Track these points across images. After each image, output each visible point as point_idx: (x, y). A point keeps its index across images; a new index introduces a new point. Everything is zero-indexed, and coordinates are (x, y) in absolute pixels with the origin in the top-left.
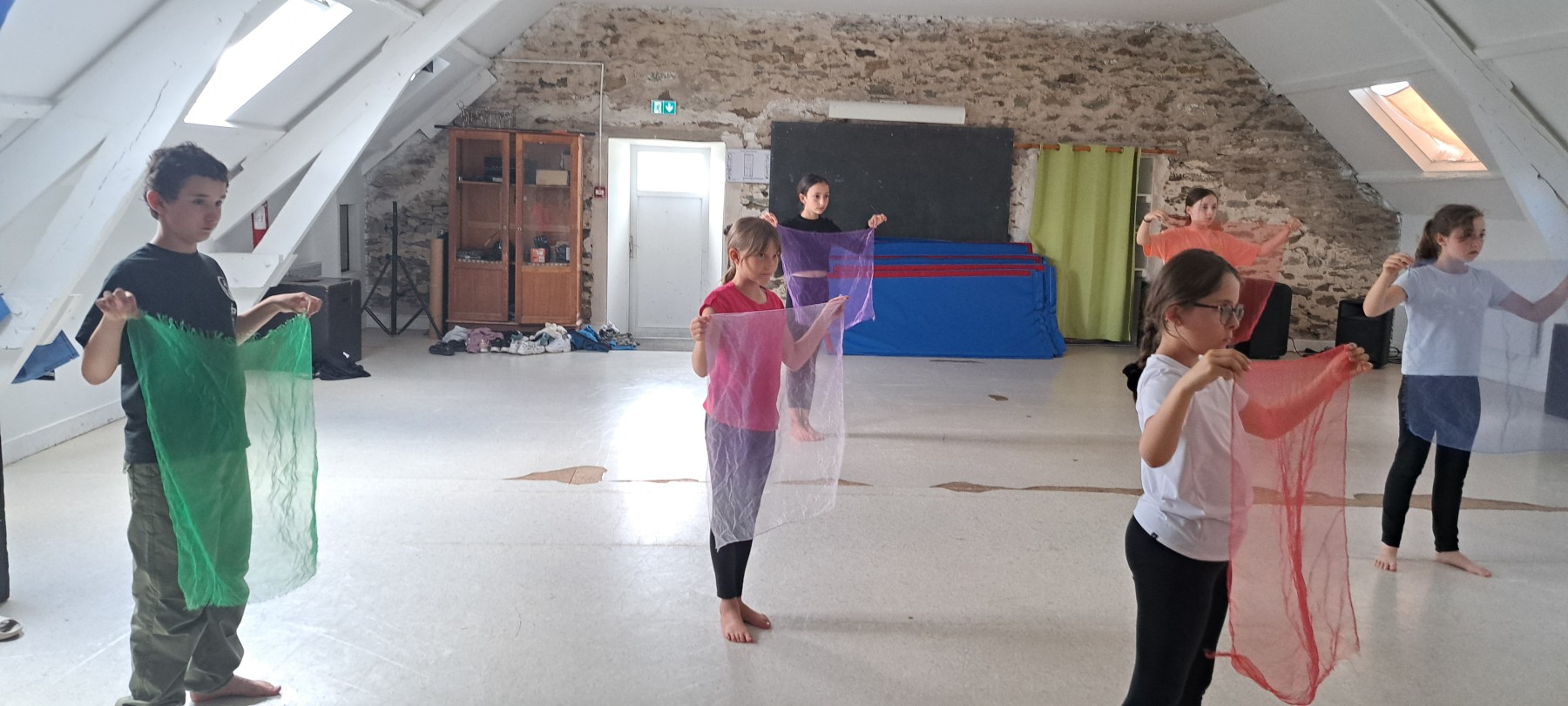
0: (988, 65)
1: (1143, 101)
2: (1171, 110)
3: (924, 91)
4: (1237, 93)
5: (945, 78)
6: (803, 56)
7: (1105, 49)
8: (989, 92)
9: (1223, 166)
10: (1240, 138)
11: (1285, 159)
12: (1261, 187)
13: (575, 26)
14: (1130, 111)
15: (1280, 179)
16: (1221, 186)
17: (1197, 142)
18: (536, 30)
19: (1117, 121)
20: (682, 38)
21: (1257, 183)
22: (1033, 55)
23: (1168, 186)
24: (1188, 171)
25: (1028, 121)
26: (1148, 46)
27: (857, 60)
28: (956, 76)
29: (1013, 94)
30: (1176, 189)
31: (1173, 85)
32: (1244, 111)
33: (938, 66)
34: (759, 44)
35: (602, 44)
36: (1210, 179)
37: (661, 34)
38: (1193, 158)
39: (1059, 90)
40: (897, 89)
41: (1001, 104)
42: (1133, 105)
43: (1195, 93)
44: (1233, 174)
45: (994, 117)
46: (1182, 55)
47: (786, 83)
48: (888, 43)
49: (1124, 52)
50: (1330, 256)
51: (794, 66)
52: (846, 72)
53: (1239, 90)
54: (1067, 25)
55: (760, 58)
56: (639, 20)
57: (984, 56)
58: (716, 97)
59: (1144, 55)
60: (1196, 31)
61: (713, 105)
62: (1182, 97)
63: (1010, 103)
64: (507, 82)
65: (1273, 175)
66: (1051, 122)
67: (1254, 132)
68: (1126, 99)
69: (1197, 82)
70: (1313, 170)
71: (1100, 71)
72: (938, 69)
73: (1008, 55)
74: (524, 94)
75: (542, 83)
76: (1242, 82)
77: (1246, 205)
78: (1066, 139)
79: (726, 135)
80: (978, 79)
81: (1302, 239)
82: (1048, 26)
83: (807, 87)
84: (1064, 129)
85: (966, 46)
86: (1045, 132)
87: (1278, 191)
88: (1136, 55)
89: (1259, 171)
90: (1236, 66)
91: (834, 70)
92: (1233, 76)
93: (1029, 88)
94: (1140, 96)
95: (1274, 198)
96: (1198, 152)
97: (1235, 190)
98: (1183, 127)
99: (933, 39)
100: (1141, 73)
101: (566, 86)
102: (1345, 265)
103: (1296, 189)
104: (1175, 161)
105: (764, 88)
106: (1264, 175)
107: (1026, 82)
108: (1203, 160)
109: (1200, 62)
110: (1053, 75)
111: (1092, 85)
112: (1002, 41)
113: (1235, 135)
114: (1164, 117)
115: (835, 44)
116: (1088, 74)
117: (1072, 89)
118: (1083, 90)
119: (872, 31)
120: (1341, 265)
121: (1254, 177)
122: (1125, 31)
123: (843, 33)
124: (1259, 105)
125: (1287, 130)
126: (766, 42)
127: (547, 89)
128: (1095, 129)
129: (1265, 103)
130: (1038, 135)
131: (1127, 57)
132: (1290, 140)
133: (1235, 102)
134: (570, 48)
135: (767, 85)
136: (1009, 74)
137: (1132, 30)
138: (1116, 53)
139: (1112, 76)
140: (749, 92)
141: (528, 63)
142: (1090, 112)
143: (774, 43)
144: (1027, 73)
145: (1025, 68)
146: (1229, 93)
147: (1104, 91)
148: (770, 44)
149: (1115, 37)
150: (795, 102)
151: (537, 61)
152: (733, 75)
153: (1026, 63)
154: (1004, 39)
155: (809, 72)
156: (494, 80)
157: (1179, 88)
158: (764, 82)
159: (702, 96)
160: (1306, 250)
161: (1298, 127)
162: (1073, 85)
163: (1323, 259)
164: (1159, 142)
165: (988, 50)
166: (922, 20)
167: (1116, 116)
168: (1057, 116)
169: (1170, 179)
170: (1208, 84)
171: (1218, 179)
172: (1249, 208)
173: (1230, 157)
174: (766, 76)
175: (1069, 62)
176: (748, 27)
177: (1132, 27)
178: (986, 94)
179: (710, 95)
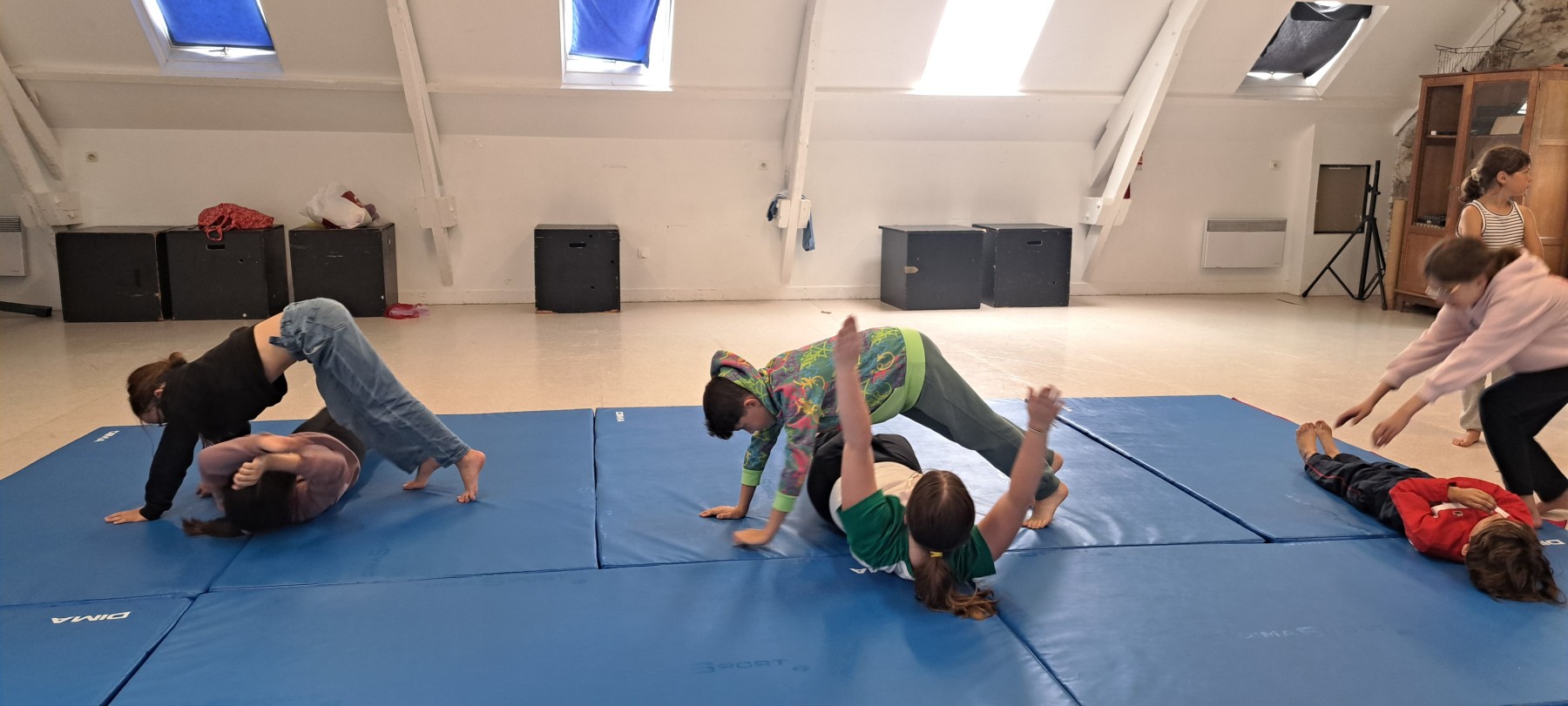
64: (1534, 13)
74: (1550, 24)
156: (1519, 12)
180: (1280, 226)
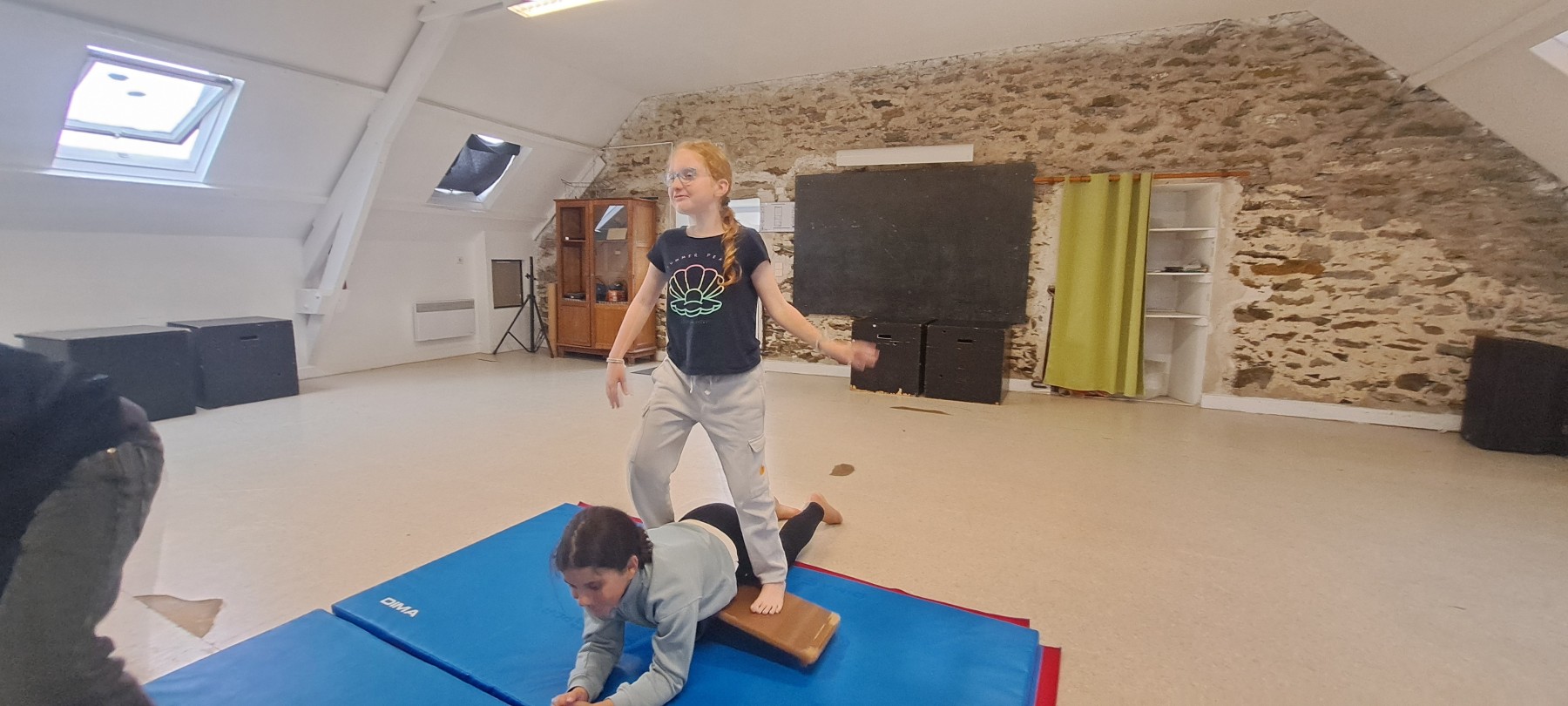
0: (1009, 99)
1: (1203, 116)
2: (1244, 123)
3: (940, 134)
4: (1348, 94)
5: (961, 119)
6: (825, 114)
7: (1151, 62)
8: (1009, 127)
9: (1327, 188)
10: (1354, 151)
11: (1430, 175)
12: (1387, 213)
13: (654, 115)
14: (1187, 131)
15: (1419, 201)
16: (1322, 213)
17: (1284, 160)
18: (629, 122)
19: (1170, 144)
20: (729, 112)
21: (1381, 208)
22: (1060, 81)
23: (1240, 217)
24: (1271, 198)
25: (1055, 154)
26: (1211, 51)
27: (874, 111)
28: (973, 114)
29: (1037, 125)
30: (1253, 220)
31: (1248, 94)
32: (1358, 116)
33: (954, 107)
34: (788, 109)
35: (672, 127)
36: (1305, 206)
37: (712, 112)
38: (1279, 181)
39: (1093, 115)
40: (911, 134)
41: (1023, 138)
42: (1191, 122)
43: (1282, 100)
44: (1341, 198)
45: (1015, 153)
46: (1262, 55)
47: (810, 141)
48: (903, 90)
49: (1177, 62)
50: (1510, 301)
51: (817, 124)
52: (864, 124)
53: (1353, 89)
54: (1103, 42)
55: (790, 121)
56: (697, 103)
57: (1004, 90)
58: (754, 159)
59: (1205, 62)
60: (1283, 23)
61: (752, 166)
62: (1262, 107)
63: (1032, 136)
64: (613, 165)
65: (1408, 196)
66: (1082, 153)
67: (1378, 141)
68: (1180, 118)
69: (1284, 86)
70: (1483, 185)
71: (1146, 88)
72: (954, 110)
73: (1030, 86)
74: (623, 173)
75: (634, 163)
76: (1357, 78)
77: (1362, 237)
78: (1101, 170)
79: (761, 192)
80: (997, 115)
81: (1459, 280)
82: (1079, 47)
83: (828, 143)
84: (1099, 159)
85: (984, 83)
86: (1076, 163)
87: (1417, 217)
88: (1194, 64)
89: (1383, 193)
90: (1346, 58)
91: (852, 124)
92: (1342, 72)
93: (1056, 118)
94: (1200, 113)
95: (1410, 227)
96: (1285, 174)
97: (1345, 218)
98: (1264, 144)
99: (948, 80)
100: (1203, 84)
101: (648, 163)
102: (1539, 317)
103: (1449, 213)
104: (1253, 186)
105: (792, 148)
106: (1393, 196)
107: (1054, 113)
108: (1294, 183)
109: (1290, 61)
110: (1085, 99)
111: (1135, 105)
112: (1024, 71)
113: (1345, 148)
114: (1236, 133)
115: (854, 100)
116: (1130, 94)
117: (1108, 112)
118: (1123, 113)
119: (887, 81)
120: (1532, 317)
121: (1376, 201)
122: (1180, 37)
123: (861, 88)
124: (1385, 105)
125: (1433, 135)
126: (794, 106)
127: (637, 168)
128: (1140, 156)
129: (1395, 103)
130: (1065, 168)
131: (1182, 68)
132: (1442, 149)
133: (1346, 106)
134: (652, 132)
135: (796, 145)
136: (1032, 105)
137: (1189, 35)
138: (1167, 64)
139: (1162, 92)
140: (780, 153)
141: (625, 149)
142: (1131, 137)
143: (800, 106)
144: (1053, 101)
145: (1051, 96)
146: (1334, 95)
147: (1151, 111)
148: (797, 107)
149: (1166, 47)
150: (818, 157)
151: (631, 145)
152: (767, 139)
153: (1053, 91)
154: (1026, 69)
155: (830, 129)
156: (604, 164)
157: (1257, 97)
158: (792, 142)
159: (743, 160)
160: (1466, 296)
161: (1455, 130)
162: (1111, 108)
163: (1498, 307)
164: (1227, 165)
165: (1008, 84)
166: (937, 63)
167: (1167, 139)
168: (1091, 145)
169: (1244, 209)
170: (1301, 88)
171: (1317, 206)
172: (1366, 240)
173: (1337, 176)
174: (794, 137)
175: (1106, 84)
176: (778, 95)
177: (1189, 32)
178: (1005, 129)
179: (750, 158)
180: (469, 305)
